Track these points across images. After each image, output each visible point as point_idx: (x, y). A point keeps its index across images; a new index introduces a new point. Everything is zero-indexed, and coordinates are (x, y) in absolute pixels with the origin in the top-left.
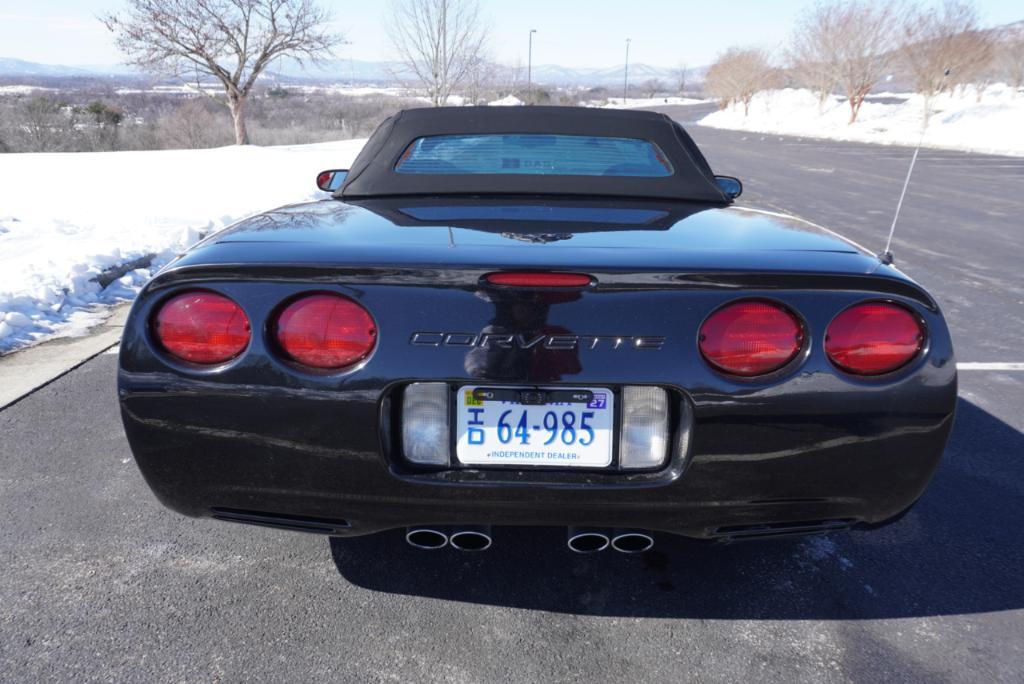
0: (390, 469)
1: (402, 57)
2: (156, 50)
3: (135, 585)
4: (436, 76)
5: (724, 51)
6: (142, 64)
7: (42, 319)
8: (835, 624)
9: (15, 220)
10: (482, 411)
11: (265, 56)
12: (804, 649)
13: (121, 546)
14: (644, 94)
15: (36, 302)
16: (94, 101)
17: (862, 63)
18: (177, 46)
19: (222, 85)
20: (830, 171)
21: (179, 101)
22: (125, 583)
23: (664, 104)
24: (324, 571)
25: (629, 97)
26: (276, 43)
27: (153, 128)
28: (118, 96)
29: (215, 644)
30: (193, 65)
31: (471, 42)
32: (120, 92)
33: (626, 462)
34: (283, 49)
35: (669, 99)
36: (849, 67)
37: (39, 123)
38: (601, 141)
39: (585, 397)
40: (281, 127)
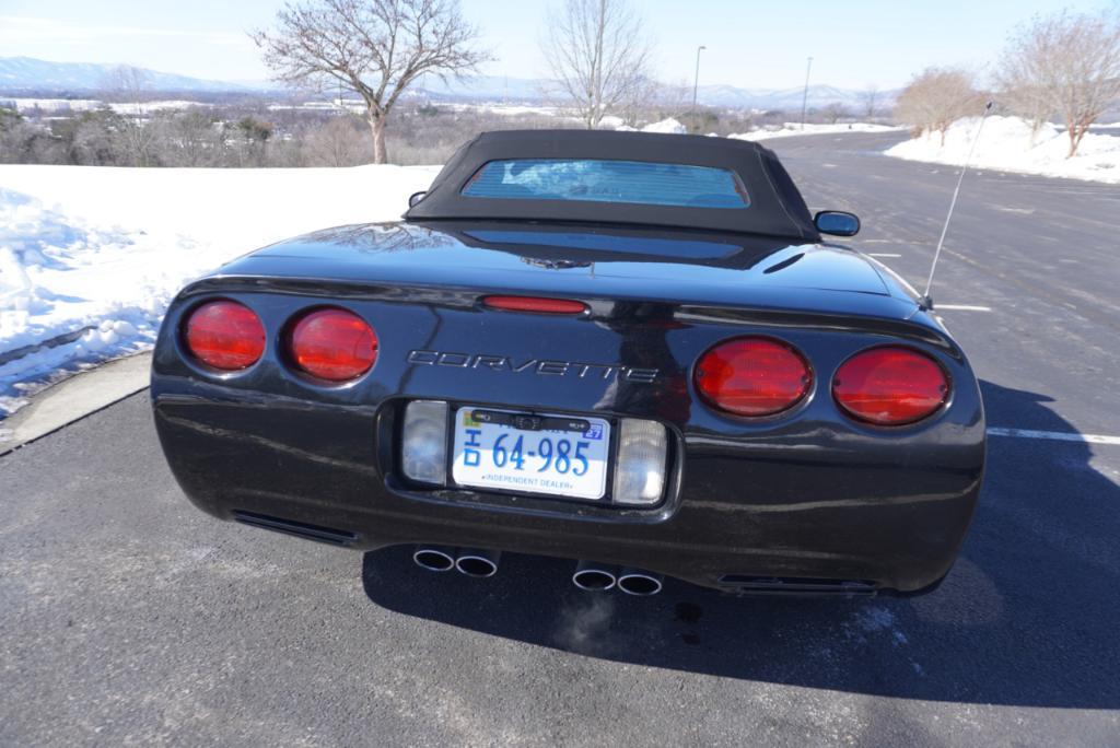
0: (385, 481)
1: (555, 74)
2: (301, 66)
3: (173, 583)
4: (590, 95)
5: (921, 73)
6: (287, 80)
7: (148, 329)
8: (865, 698)
9: (142, 233)
10: (479, 433)
11: (409, 73)
12: (821, 720)
13: (170, 546)
14: (827, 120)
15: (143, 312)
16: (245, 116)
17: (1087, 88)
18: (322, 61)
19: (363, 101)
20: (1027, 212)
21: (328, 118)
22: (166, 580)
23: (847, 130)
24: (350, 588)
25: (809, 122)
26: (420, 60)
27: (300, 145)
28: (269, 112)
29: (232, 644)
30: (338, 81)
31: (631, 59)
32: (272, 108)
33: (620, 497)
34: (428, 65)
35: (853, 126)
36: (1070, 91)
37: (191, 137)
38: (681, 168)
39: (582, 426)
40: (427, 146)
